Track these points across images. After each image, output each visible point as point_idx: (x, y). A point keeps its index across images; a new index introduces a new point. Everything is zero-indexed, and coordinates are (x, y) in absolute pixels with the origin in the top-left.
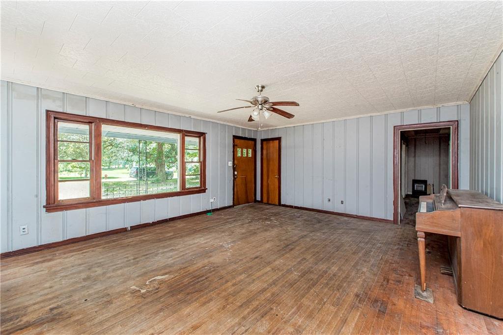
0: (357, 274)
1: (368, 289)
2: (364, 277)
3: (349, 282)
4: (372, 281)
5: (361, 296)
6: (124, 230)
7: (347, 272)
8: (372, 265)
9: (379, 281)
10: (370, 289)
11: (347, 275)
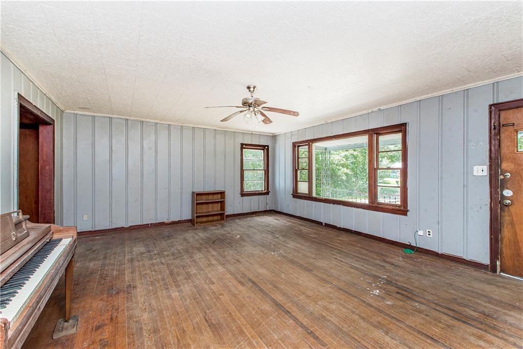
0: (150, 304)
1: (129, 297)
2: (140, 305)
3: (150, 292)
4: (129, 307)
5: (132, 289)
6: (320, 223)
7: (161, 300)
8: (141, 329)
9: (122, 312)
10: (127, 298)
11: (157, 296)
